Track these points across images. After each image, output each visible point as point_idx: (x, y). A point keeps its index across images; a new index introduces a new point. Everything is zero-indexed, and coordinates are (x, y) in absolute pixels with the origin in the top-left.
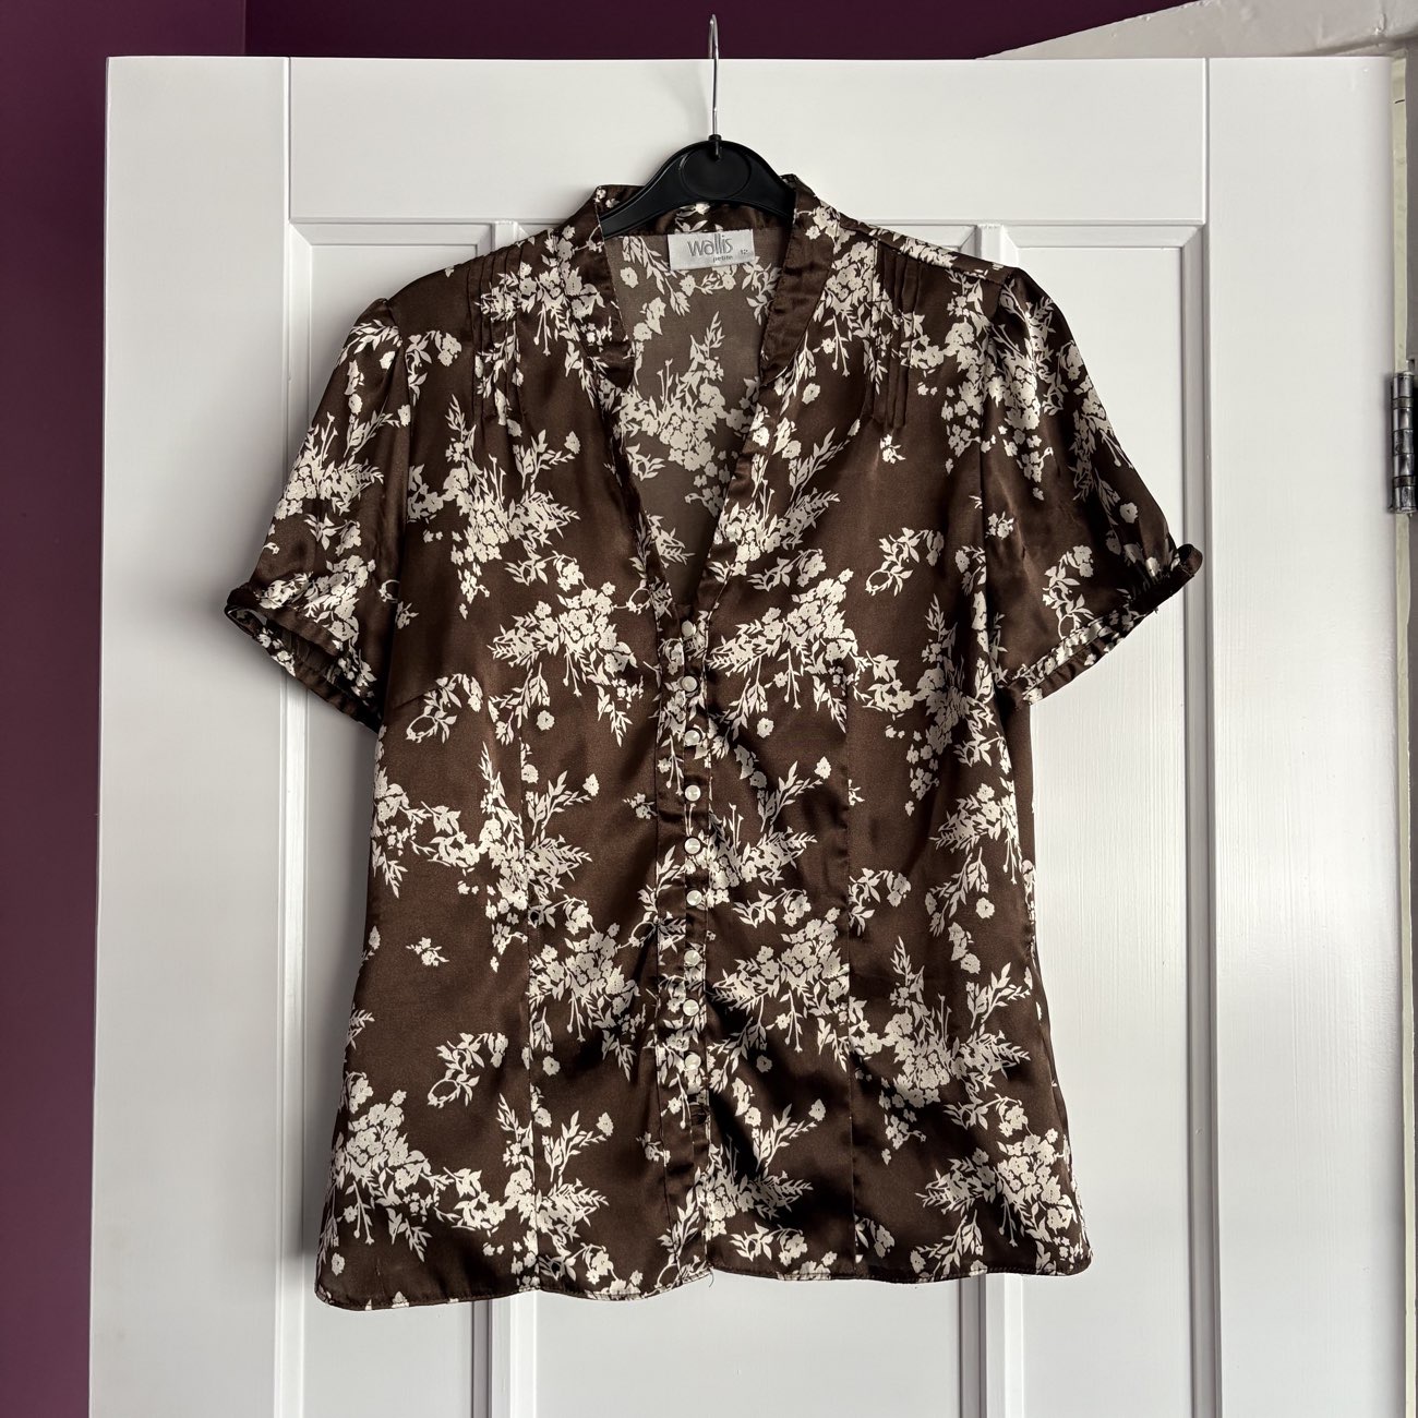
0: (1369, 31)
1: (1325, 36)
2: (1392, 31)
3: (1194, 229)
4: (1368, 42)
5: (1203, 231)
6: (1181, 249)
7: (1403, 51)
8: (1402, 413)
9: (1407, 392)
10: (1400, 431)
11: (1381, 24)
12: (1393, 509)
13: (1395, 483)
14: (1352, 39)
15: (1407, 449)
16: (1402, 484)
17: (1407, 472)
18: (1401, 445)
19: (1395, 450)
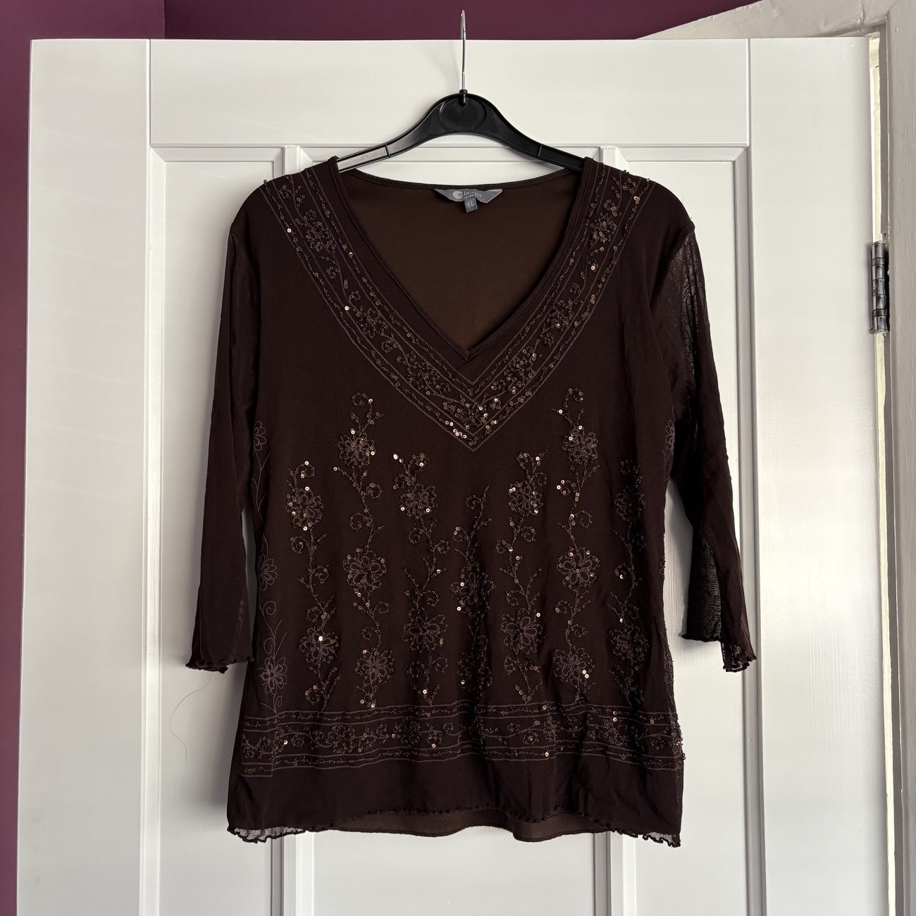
0: (854, 20)
1: (825, 25)
2: (870, 20)
3: (742, 150)
4: (854, 28)
5: (748, 150)
6: (734, 162)
7: (877, 33)
8: (877, 267)
9: (880, 255)
10: (877, 281)
11: (862, 15)
12: (872, 330)
13: (874, 314)
14: (843, 26)
15: (881, 292)
16: (878, 314)
17: (881, 306)
18: (877, 290)
19: (872, 293)
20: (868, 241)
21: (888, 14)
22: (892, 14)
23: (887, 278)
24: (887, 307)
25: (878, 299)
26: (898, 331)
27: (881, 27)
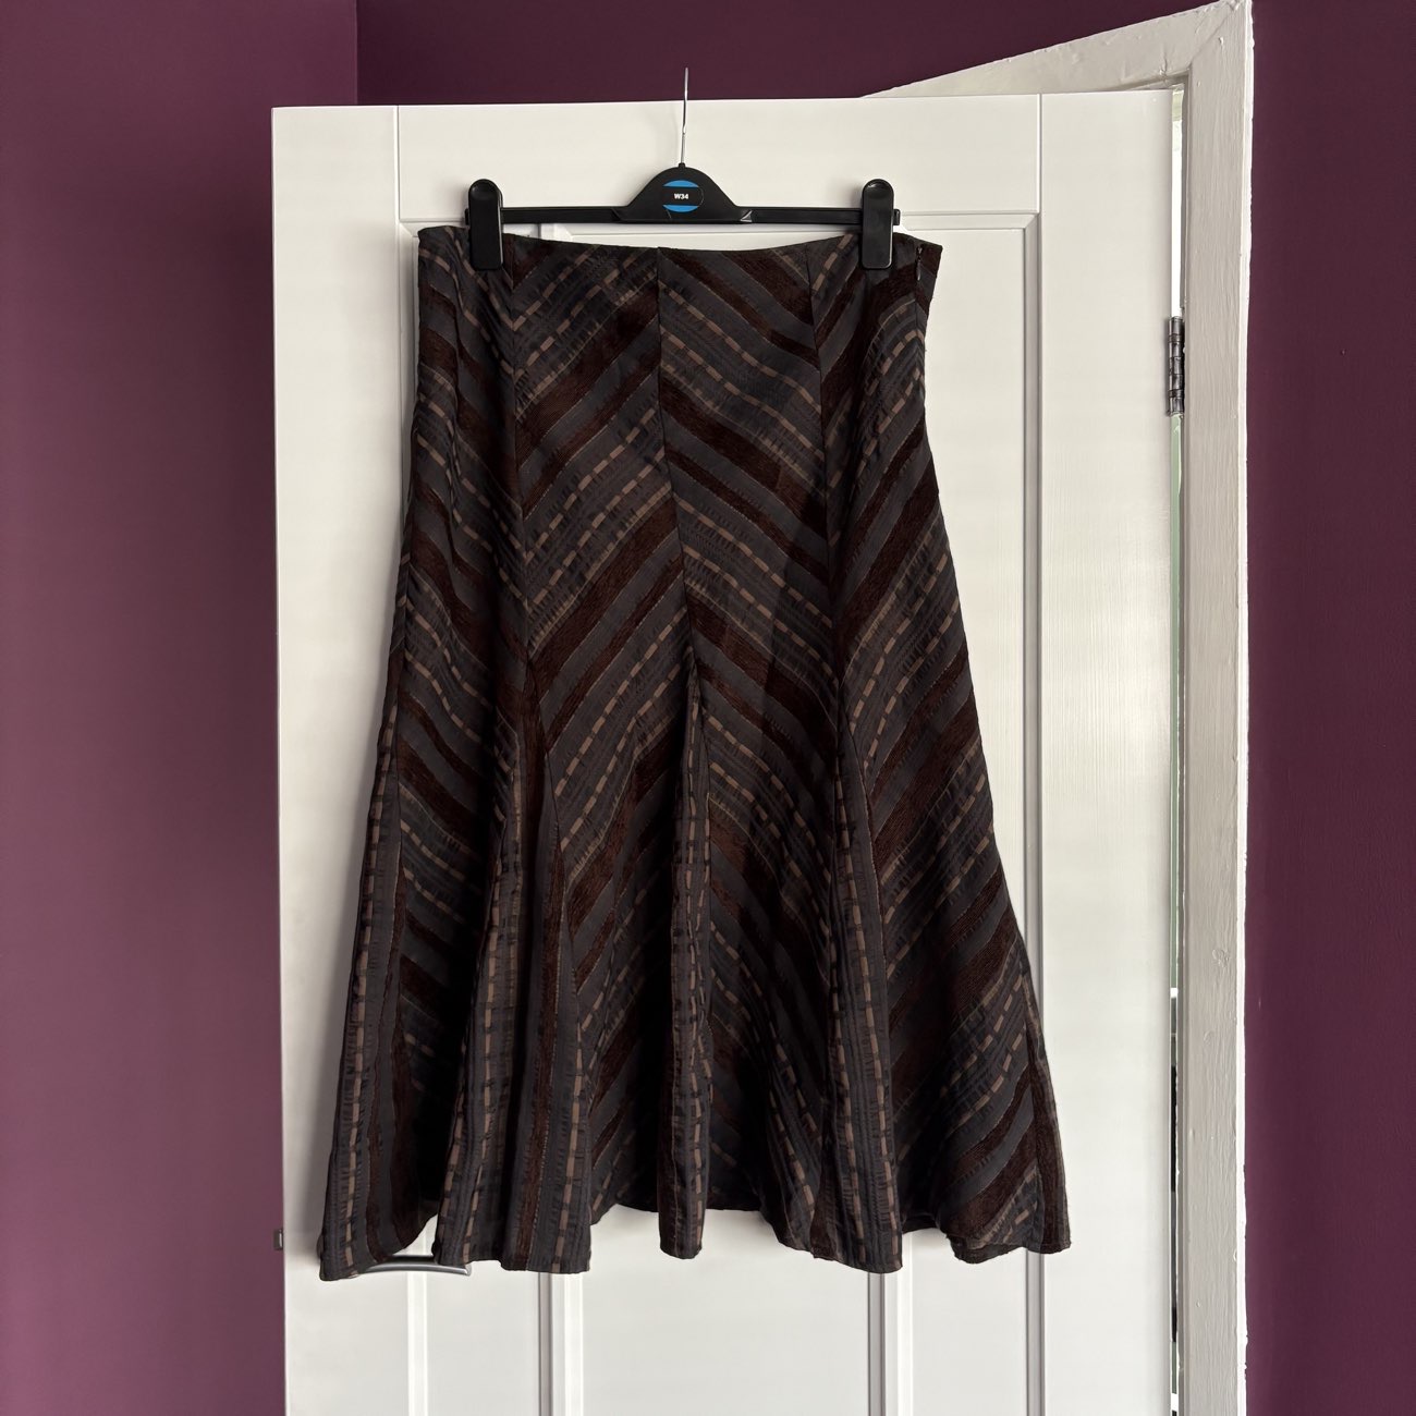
0: (1156, 71)
1: (1127, 75)
2: (1171, 71)
3: (1033, 216)
4: (1157, 79)
5: (1038, 217)
6: (1024, 230)
7: (1182, 85)
8: (1174, 345)
9: (1177, 331)
10: (1173, 358)
11: (1164, 66)
12: (1169, 412)
13: (1170, 394)
14: (1145, 78)
15: (1177, 371)
16: (1174, 395)
17: (1177, 386)
18: (1173, 368)
19: (1169, 371)
20: (1166, 316)
21: (1190, 66)
22: (1194, 66)
23: (1182, 355)
24: (1182, 387)
25: (1174, 379)
26: (1192, 412)
27: (1183, 79)
